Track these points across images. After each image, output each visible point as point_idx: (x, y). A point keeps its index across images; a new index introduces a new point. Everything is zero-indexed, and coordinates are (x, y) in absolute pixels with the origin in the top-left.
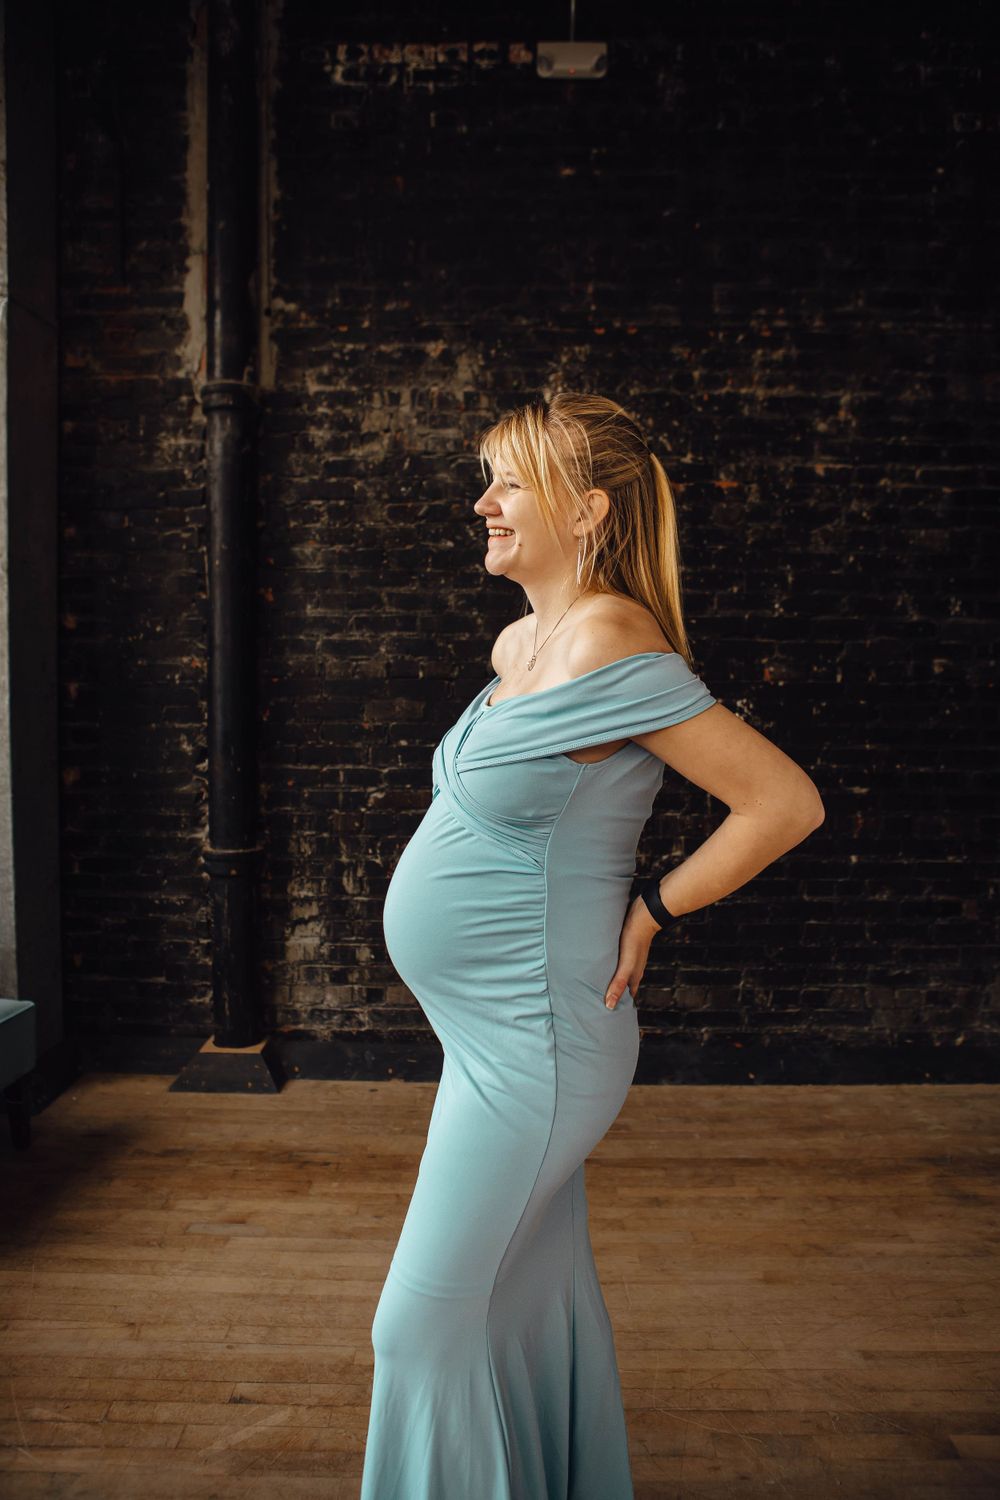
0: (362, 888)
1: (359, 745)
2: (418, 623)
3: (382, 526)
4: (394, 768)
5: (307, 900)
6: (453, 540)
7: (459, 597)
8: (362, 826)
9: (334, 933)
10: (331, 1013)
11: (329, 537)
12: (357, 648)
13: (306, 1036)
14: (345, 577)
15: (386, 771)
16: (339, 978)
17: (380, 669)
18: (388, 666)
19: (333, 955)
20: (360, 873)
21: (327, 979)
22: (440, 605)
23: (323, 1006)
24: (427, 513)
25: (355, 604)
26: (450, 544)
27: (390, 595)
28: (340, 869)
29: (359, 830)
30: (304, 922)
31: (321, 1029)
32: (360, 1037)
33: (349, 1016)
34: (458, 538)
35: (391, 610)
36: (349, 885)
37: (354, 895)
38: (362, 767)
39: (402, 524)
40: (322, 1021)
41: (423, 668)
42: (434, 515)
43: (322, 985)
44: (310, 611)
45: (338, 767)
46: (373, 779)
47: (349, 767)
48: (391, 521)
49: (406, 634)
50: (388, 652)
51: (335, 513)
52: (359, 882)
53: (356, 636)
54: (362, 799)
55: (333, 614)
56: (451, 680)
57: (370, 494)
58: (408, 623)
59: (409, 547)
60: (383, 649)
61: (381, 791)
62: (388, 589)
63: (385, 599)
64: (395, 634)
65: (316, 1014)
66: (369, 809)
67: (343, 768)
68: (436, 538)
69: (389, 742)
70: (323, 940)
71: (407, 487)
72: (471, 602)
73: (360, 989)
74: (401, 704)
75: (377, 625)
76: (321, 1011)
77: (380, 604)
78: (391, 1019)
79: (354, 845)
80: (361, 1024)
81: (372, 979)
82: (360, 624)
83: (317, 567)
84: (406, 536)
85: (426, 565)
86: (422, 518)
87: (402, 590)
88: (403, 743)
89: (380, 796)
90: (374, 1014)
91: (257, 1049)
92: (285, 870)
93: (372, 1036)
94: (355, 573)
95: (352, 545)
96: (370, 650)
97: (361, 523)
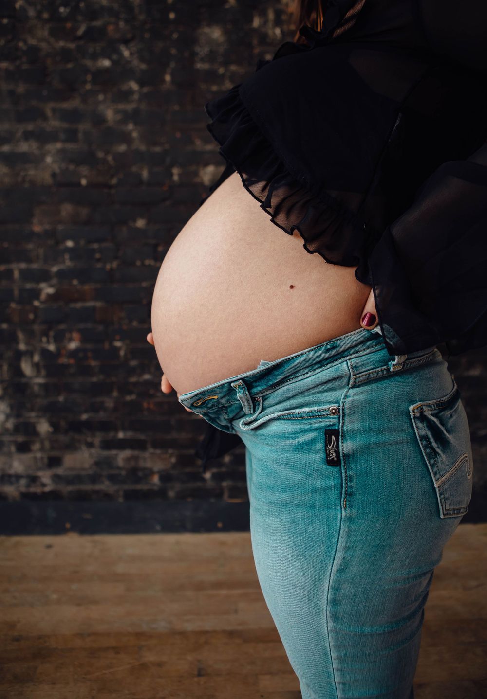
0: (38, 371)
1: (30, 246)
2: (80, 136)
3: (44, 45)
4: (62, 267)
6: (109, 58)
7: (117, 112)
8: (36, 316)
10: (18, 477)
12: (25, 158)
14: (12, 93)
15: (55, 269)
16: (23, 448)
17: (48, 179)
18: (54, 175)
19: (17, 429)
20: (36, 358)
21: (13, 449)
22: (99, 120)
23: (12, 472)
24: (86, 33)
25: (21, 118)
26: (107, 63)
27: (54, 110)
28: (19, 355)
29: (33, 322)
32: (45, 496)
33: (33, 479)
34: (115, 57)
35: (54, 123)
36: (27, 368)
37: (31, 378)
38: (35, 266)
39: (62, 44)
40: (11, 483)
41: (86, 177)
42: (92, 35)
43: (9, 455)
45: (14, 266)
46: (45, 276)
47: (23, 265)
48: (52, 40)
49: (70, 146)
50: (54, 162)
52: (36, 366)
53: (24, 147)
54: (36, 294)
56: (110, 187)
57: (31, 13)
58: (72, 136)
59: (70, 66)
60: (49, 160)
61: (51, 286)
62: (51, 105)
63: (49, 113)
64: (59, 145)
66: (42, 302)
67: (17, 268)
68: (95, 57)
69: (57, 243)
70: (8, 417)
71: (65, 6)
72: (127, 117)
73: (42, 458)
74: (67, 209)
75: (43, 138)
76: (10, 476)
77: (45, 118)
78: (69, 480)
79: (30, 335)
80: (44, 485)
81: (52, 448)
82: (27, 136)
84: (66, 55)
85: (85, 82)
86: (80, 38)
87: (66, 105)
88: (70, 244)
89: (51, 291)
90: (56, 478)
93: (54, 495)
94: (21, 89)
95: (18, 62)
96: (36, 160)
97: (25, 42)
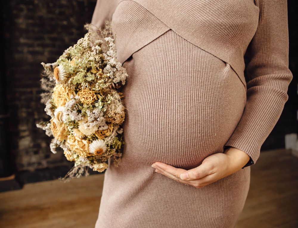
5: (24, 131)
9: (34, 139)
11: (27, 17)
13: (27, 171)
30: (23, 137)
31: (32, 169)
44: (22, 41)
51: (29, 10)
55: (30, 42)
65: (30, 164)
83: (23, 26)
91: (12, 177)
92: (17, 121)
